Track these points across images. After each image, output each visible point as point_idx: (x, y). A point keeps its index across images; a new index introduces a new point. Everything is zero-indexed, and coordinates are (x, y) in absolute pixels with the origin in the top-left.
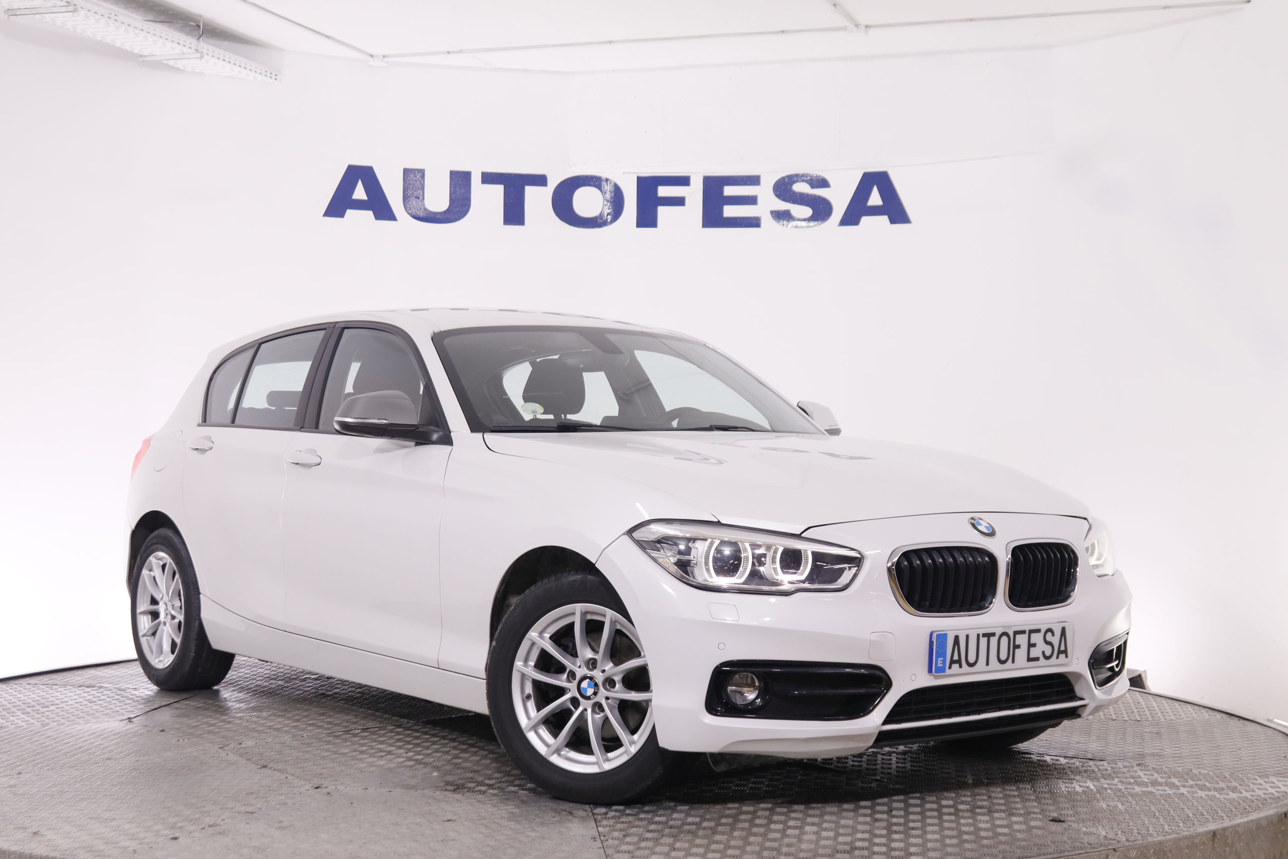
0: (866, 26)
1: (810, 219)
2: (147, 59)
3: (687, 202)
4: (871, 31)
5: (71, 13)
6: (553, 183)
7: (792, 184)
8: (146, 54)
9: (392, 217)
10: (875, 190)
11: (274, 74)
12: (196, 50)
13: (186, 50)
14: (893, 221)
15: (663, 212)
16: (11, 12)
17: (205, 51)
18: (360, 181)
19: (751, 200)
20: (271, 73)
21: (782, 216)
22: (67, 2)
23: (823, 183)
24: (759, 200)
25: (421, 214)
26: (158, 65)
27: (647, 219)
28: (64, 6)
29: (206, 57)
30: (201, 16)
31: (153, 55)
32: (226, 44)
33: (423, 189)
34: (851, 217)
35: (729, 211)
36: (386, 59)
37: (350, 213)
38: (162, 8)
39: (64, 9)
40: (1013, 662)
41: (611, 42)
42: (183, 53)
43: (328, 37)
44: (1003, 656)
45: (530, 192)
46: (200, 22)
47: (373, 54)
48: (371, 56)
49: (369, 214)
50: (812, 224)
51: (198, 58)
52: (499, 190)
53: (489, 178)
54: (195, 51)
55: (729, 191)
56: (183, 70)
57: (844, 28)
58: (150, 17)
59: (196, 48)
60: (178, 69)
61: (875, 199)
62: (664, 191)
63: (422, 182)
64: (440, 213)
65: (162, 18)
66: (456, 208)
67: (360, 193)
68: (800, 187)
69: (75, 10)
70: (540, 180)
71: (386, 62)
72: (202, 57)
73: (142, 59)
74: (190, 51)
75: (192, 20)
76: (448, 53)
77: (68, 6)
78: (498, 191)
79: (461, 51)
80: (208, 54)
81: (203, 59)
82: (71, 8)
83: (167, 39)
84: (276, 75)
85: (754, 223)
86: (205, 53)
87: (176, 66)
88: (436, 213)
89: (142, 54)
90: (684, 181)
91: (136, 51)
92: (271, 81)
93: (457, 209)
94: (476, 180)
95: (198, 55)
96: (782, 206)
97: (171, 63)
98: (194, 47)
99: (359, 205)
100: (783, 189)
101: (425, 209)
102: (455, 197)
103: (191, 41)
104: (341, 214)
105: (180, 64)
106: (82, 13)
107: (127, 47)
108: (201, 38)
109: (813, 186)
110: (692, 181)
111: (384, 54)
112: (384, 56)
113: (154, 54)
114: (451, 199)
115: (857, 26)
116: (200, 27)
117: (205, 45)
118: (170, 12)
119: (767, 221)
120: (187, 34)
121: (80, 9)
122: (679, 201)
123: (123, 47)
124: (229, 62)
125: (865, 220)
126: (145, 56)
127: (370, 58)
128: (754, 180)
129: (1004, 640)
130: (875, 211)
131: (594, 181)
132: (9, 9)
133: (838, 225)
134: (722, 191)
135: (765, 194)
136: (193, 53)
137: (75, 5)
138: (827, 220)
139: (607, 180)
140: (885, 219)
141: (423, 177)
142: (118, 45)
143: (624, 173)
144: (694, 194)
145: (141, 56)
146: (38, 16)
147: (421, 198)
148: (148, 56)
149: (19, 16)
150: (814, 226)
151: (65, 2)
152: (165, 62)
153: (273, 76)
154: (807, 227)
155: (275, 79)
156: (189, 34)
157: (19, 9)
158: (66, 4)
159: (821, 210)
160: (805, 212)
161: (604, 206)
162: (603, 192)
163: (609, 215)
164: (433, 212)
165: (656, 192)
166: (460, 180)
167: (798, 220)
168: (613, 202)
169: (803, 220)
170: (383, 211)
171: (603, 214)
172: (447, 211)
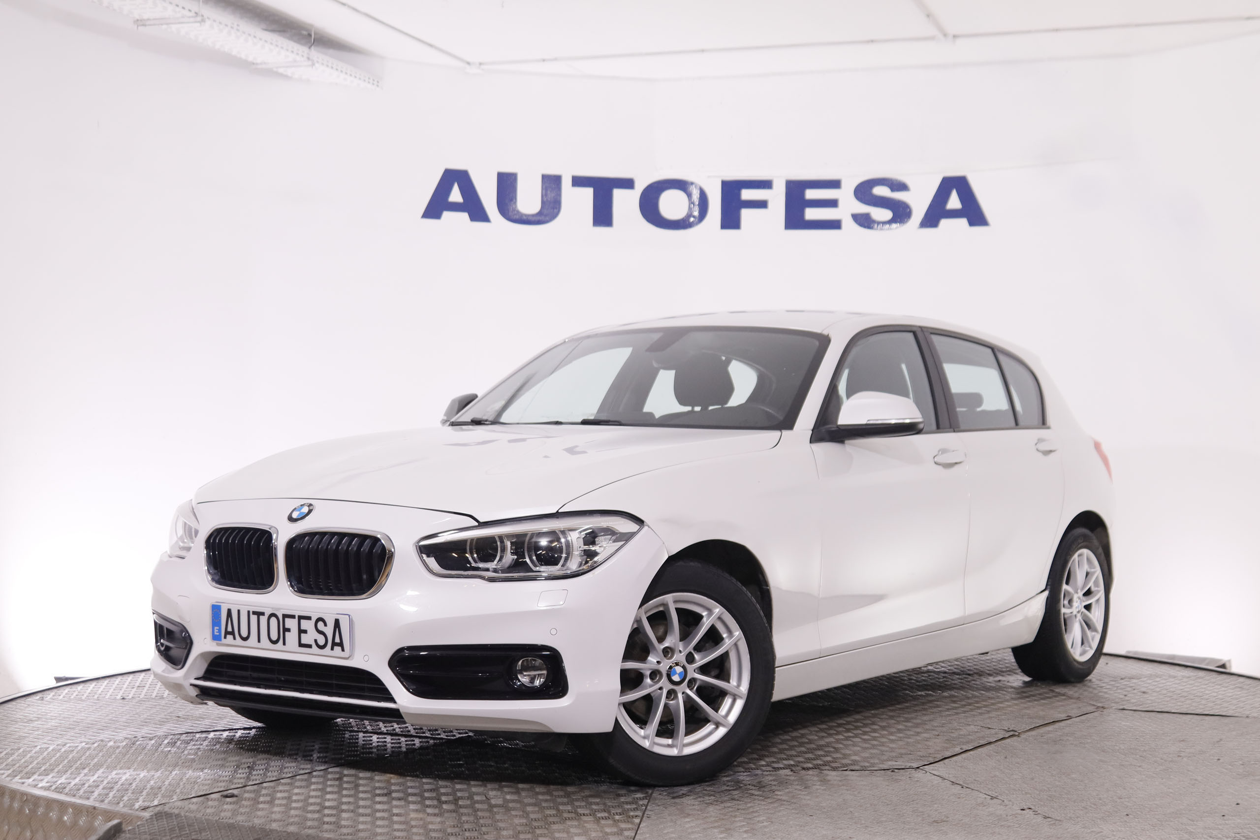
0: (955, 36)
1: (890, 222)
2: (260, 67)
3: (770, 205)
4: (959, 41)
5: (198, 23)
6: (640, 186)
7: (871, 188)
8: (259, 61)
9: (486, 219)
10: (954, 194)
11: (376, 81)
12: (308, 59)
13: (298, 58)
14: (972, 223)
15: (745, 213)
16: (140, 23)
17: (315, 58)
18: (456, 184)
19: (833, 203)
20: (374, 80)
21: (864, 221)
23: (901, 187)
24: (840, 203)
25: (515, 216)
26: (271, 73)
27: (730, 220)
28: (192, 17)
29: (317, 65)
30: (312, 26)
31: (265, 63)
32: (331, 51)
33: (516, 193)
34: (932, 219)
35: (811, 214)
36: (482, 67)
37: (446, 215)
38: (277, 18)
39: (192, 20)
40: (284, 644)
42: (296, 61)
43: (431, 46)
44: (274, 637)
45: (618, 194)
46: (311, 32)
47: (469, 60)
48: (468, 63)
49: (465, 216)
50: (894, 226)
51: (310, 65)
52: (589, 192)
53: (578, 182)
54: (306, 59)
55: (811, 194)
56: (292, 78)
57: (932, 38)
58: (265, 27)
59: (308, 56)
60: (287, 76)
61: (954, 202)
62: (747, 194)
63: (515, 185)
64: (533, 215)
65: (275, 28)
66: (547, 210)
67: (456, 196)
68: (881, 191)
69: (203, 21)
70: (628, 184)
71: (482, 70)
72: (313, 65)
73: (254, 67)
74: (302, 59)
75: (304, 29)
76: (544, 60)
78: (587, 194)
79: (556, 59)
80: (318, 62)
81: (314, 67)
82: (199, 19)
83: (282, 48)
84: (378, 82)
85: (835, 225)
86: (315, 61)
87: (286, 74)
88: (529, 215)
89: (255, 62)
90: (766, 184)
91: (250, 59)
92: (373, 87)
93: (549, 211)
94: (566, 183)
95: (310, 63)
96: (863, 208)
97: (281, 70)
98: (305, 55)
99: (455, 207)
100: (864, 192)
101: (518, 211)
102: (547, 200)
103: (303, 50)
104: (438, 216)
105: (289, 72)
106: (208, 23)
107: (243, 56)
108: (313, 47)
109: (893, 190)
110: (775, 185)
111: (481, 62)
112: (480, 64)
113: (267, 61)
114: (543, 202)
115: (945, 35)
116: (311, 36)
117: (316, 53)
118: (284, 22)
119: (848, 224)
120: (295, 42)
121: (206, 19)
122: (762, 204)
123: (239, 56)
124: (337, 69)
125: (944, 223)
126: (257, 64)
127: (467, 66)
128: (835, 184)
129: (273, 621)
130: (954, 214)
131: (681, 185)
132: (138, 20)
133: (918, 228)
134: (804, 195)
135: (846, 196)
136: (305, 61)
137: (202, 16)
138: (907, 222)
139: (692, 183)
140: (964, 222)
141: (516, 180)
142: (234, 53)
143: (709, 177)
144: (777, 198)
145: (254, 64)
146: (164, 27)
147: (514, 200)
148: (261, 64)
149: (147, 26)
150: (896, 228)
151: (193, 12)
152: (275, 70)
153: (375, 83)
154: (888, 229)
155: (378, 86)
156: (298, 41)
157: (148, 19)
158: (194, 15)
159: (901, 213)
160: (885, 214)
161: (690, 208)
162: (689, 195)
163: (694, 217)
164: (526, 215)
165: (739, 195)
166: (552, 183)
167: (879, 223)
168: (699, 205)
169: (884, 223)
170: (477, 213)
171: (689, 215)
172: (540, 213)
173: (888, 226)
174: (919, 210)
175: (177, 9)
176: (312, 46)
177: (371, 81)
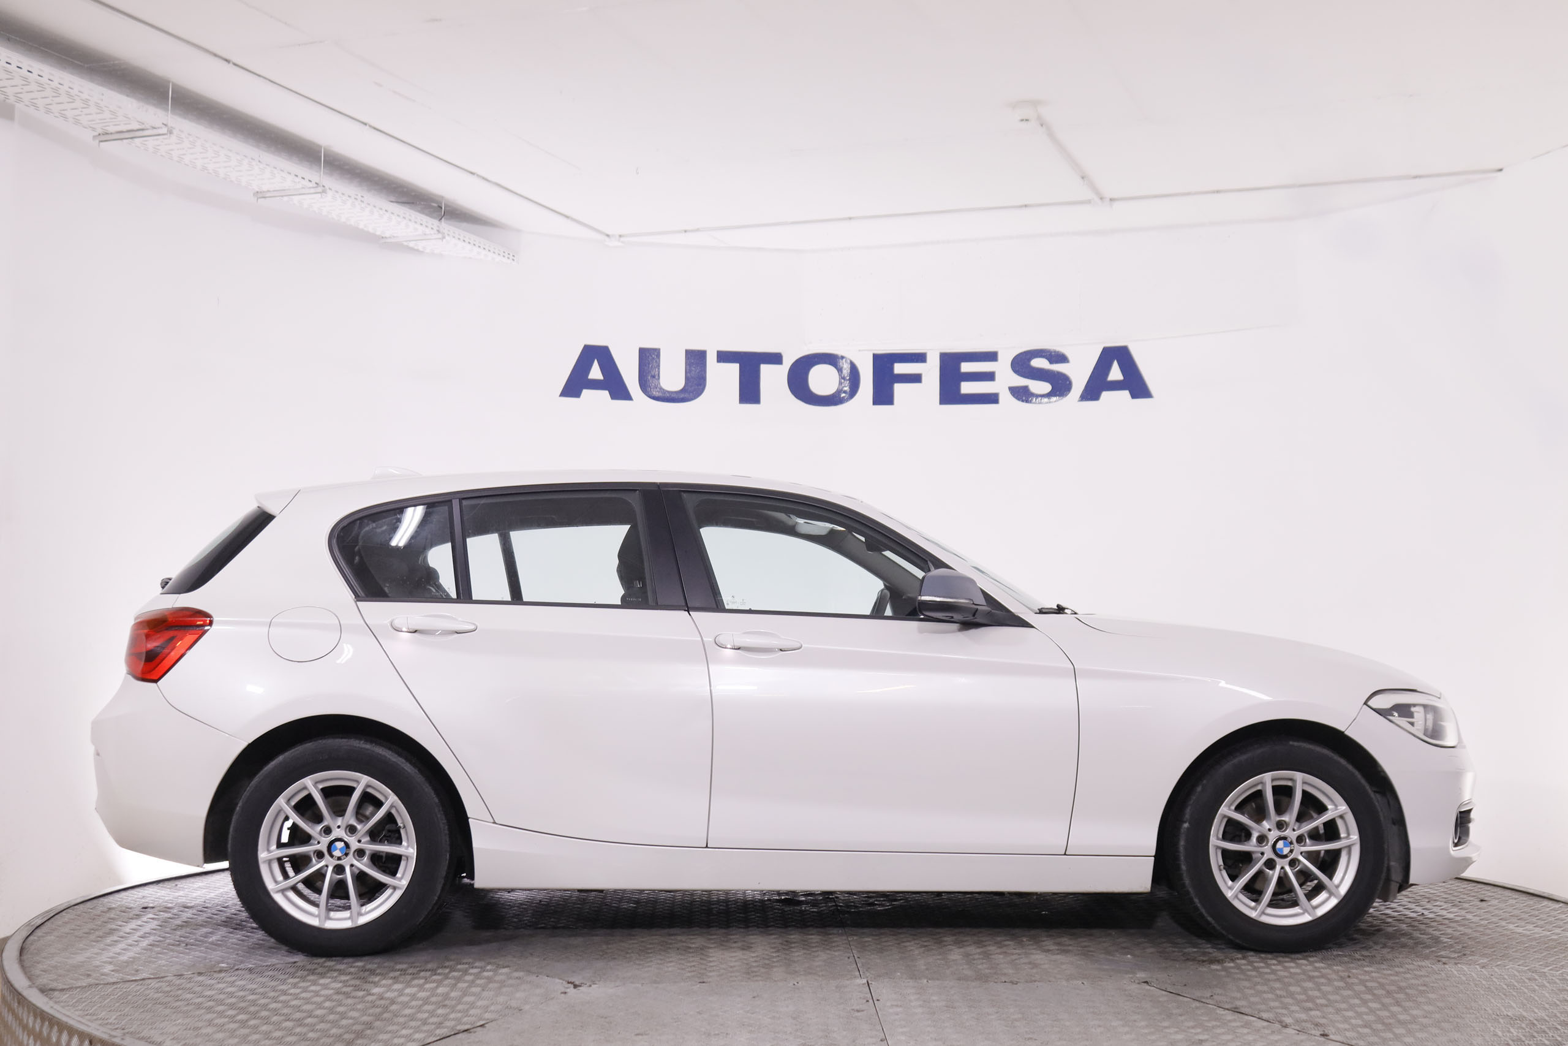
0: (1111, 200)
1: (1049, 395)
2: (389, 241)
3: (924, 378)
4: (1116, 204)
5: (320, 195)
7: (1030, 360)
8: (387, 235)
9: (628, 397)
10: (1115, 365)
11: (511, 255)
12: (438, 231)
13: (428, 231)
14: (1134, 396)
15: (899, 388)
16: (260, 195)
17: (446, 232)
18: (596, 361)
19: (989, 377)
20: (509, 254)
21: (1022, 394)
22: (316, 183)
23: (1061, 358)
24: (997, 376)
25: (657, 394)
26: (399, 247)
27: (883, 396)
28: (313, 188)
29: (447, 237)
30: (442, 197)
31: (394, 237)
32: (464, 225)
33: (659, 369)
34: (1092, 392)
35: (967, 388)
36: (622, 239)
37: (586, 393)
38: (405, 190)
39: (312, 191)
41: (850, 219)
42: (425, 234)
43: (567, 217)
45: (765, 369)
46: (441, 204)
47: (608, 233)
48: (608, 236)
49: (605, 394)
50: (1054, 399)
51: (440, 239)
52: (734, 368)
53: (724, 357)
54: (436, 232)
55: (966, 367)
56: (422, 252)
57: (1089, 202)
58: (393, 199)
59: (438, 228)
60: (418, 250)
61: (1115, 373)
62: (900, 368)
63: (658, 360)
64: (676, 392)
65: (404, 199)
66: (691, 387)
67: (596, 373)
68: (1039, 363)
69: (324, 192)
70: (775, 359)
71: (622, 242)
72: (444, 237)
73: (383, 241)
74: (432, 232)
75: (433, 201)
76: (686, 231)
77: (316, 187)
78: (733, 370)
79: (698, 230)
80: (448, 235)
81: (444, 240)
82: (320, 189)
83: (410, 220)
84: (513, 256)
85: (992, 399)
86: (446, 234)
87: (416, 248)
88: (672, 392)
90: (920, 358)
91: (378, 233)
92: (509, 261)
93: (693, 388)
94: (711, 359)
95: (440, 236)
96: (1021, 381)
97: (411, 244)
98: (435, 228)
99: (595, 385)
100: (1022, 364)
101: (661, 388)
102: (691, 376)
103: (433, 222)
104: (577, 395)
105: (420, 246)
106: (330, 194)
107: (371, 230)
108: (443, 219)
109: (1051, 362)
110: (929, 358)
111: (620, 234)
112: (620, 236)
113: (395, 235)
114: (687, 379)
115: (1102, 199)
116: (442, 208)
117: (446, 226)
118: (413, 194)
119: (1006, 397)
120: (427, 215)
121: (328, 190)
122: (916, 378)
123: (366, 229)
124: (469, 243)
125: (1105, 395)
126: (386, 237)
127: (606, 238)
128: (992, 356)
130: (1115, 386)
131: (830, 359)
132: (257, 192)
133: (1078, 401)
134: (959, 368)
135: (1002, 369)
136: (435, 234)
137: (324, 186)
138: (1066, 395)
139: (843, 357)
140: (1126, 394)
141: (658, 356)
142: (361, 226)
143: (859, 351)
144: (931, 371)
145: (383, 237)
146: (286, 199)
147: (657, 377)
148: (390, 237)
149: (268, 199)
150: (1055, 401)
151: (313, 182)
152: (405, 243)
153: (511, 257)
154: (1047, 403)
155: (513, 260)
156: (430, 215)
157: (269, 191)
158: (315, 185)
159: (1060, 385)
160: (1044, 387)
161: (840, 383)
162: (840, 370)
163: (845, 392)
164: (668, 392)
165: (892, 369)
166: (696, 359)
167: (1037, 396)
168: (849, 380)
169: (1043, 396)
170: (619, 391)
171: (839, 392)
172: (683, 390)
173: (1046, 400)
174: (1079, 383)
175: (297, 179)
176: (441, 219)
177: (506, 255)
